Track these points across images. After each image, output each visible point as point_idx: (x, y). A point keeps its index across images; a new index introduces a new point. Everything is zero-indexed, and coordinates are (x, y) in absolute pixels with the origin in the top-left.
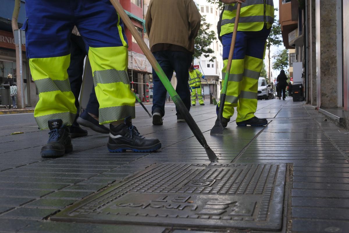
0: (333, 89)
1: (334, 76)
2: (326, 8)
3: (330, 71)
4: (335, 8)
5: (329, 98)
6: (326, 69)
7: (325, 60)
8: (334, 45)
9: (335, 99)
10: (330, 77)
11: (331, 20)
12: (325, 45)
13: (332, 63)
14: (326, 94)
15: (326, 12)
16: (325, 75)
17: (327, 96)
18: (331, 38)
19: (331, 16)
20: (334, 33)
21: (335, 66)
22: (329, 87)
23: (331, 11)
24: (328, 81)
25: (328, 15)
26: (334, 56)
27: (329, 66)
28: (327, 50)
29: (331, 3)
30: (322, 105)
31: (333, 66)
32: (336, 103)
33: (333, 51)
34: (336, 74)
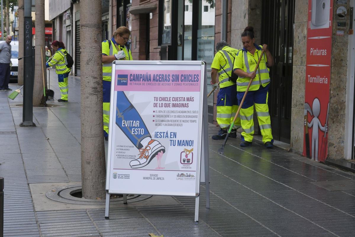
0: (341, 138)
1: (342, 123)
2: (338, 46)
3: (338, 118)
4: (347, 47)
5: (336, 149)
6: (335, 116)
7: (334, 105)
8: (344, 88)
9: (342, 150)
10: (338, 124)
11: (342, 60)
12: (335, 88)
13: (341, 109)
14: (333, 144)
15: (338, 51)
16: (333, 122)
17: (334, 146)
18: (341, 80)
19: (342, 55)
20: (344, 75)
21: (344, 112)
22: (337, 136)
23: (343, 49)
24: (336, 129)
25: (339, 54)
26: (343, 101)
27: (337, 112)
28: (337, 94)
29: (343, 41)
30: (329, 157)
31: (342, 113)
32: (343, 154)
33: (343, 95)
34: (344, 122)
